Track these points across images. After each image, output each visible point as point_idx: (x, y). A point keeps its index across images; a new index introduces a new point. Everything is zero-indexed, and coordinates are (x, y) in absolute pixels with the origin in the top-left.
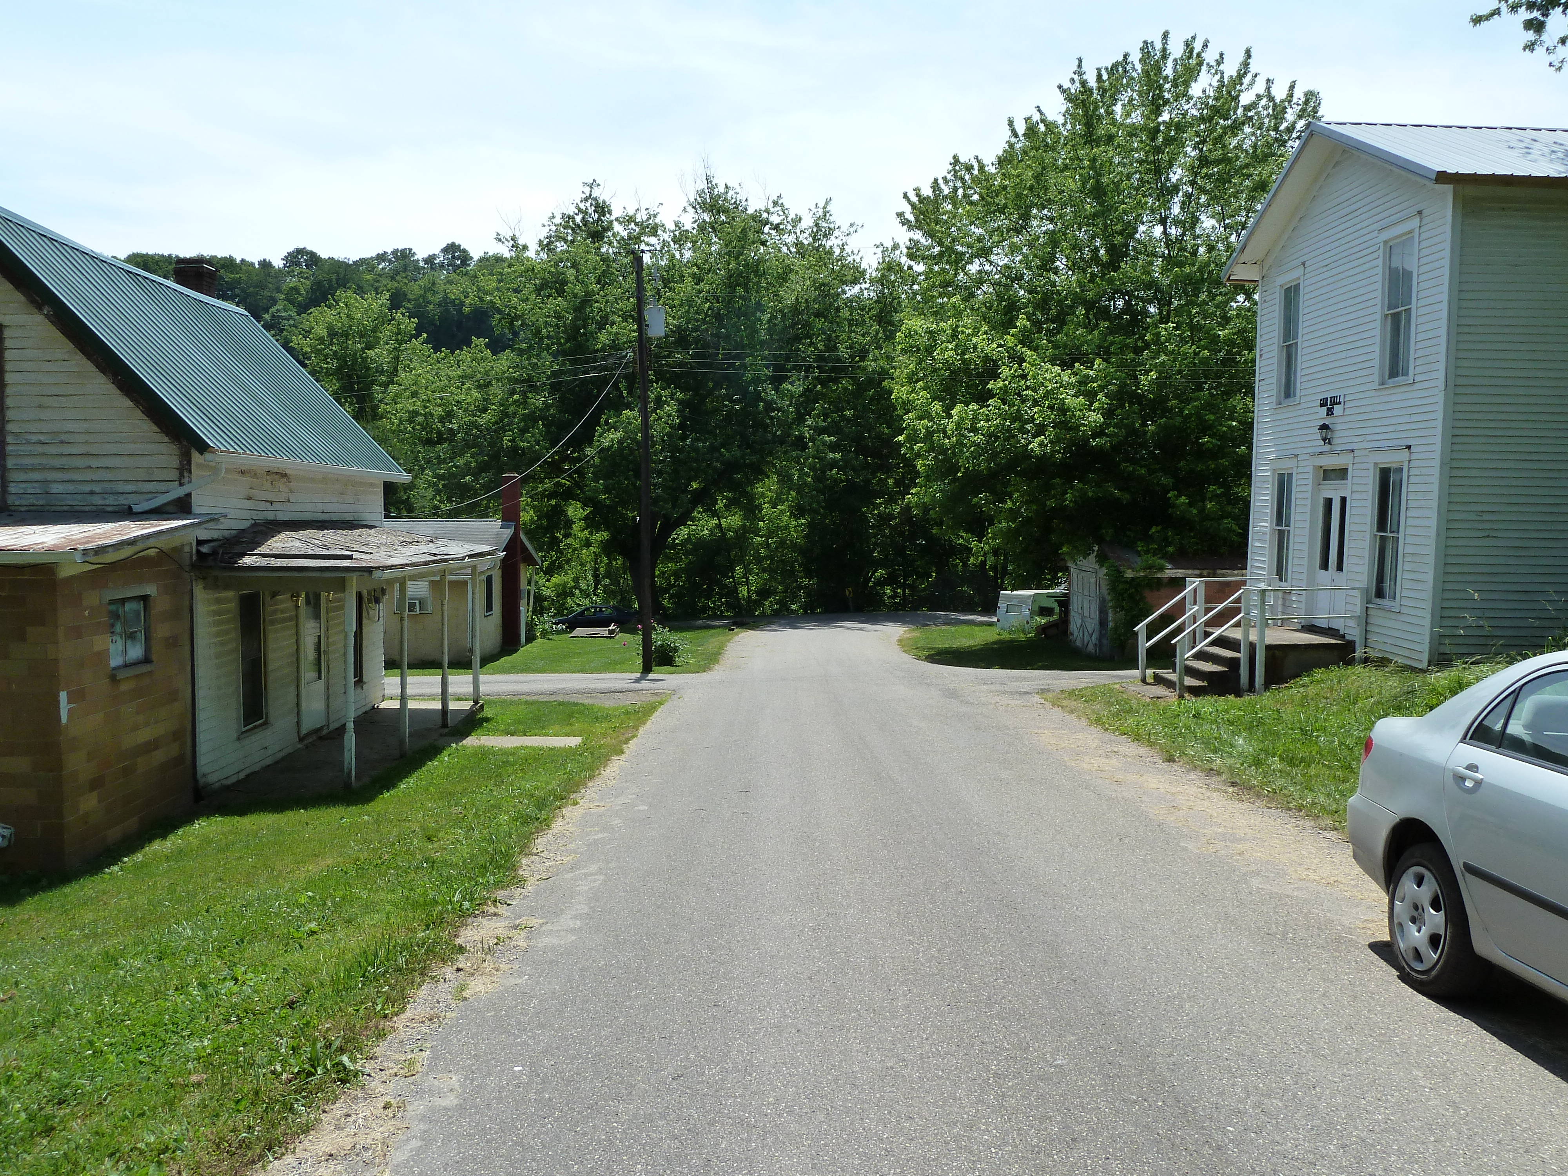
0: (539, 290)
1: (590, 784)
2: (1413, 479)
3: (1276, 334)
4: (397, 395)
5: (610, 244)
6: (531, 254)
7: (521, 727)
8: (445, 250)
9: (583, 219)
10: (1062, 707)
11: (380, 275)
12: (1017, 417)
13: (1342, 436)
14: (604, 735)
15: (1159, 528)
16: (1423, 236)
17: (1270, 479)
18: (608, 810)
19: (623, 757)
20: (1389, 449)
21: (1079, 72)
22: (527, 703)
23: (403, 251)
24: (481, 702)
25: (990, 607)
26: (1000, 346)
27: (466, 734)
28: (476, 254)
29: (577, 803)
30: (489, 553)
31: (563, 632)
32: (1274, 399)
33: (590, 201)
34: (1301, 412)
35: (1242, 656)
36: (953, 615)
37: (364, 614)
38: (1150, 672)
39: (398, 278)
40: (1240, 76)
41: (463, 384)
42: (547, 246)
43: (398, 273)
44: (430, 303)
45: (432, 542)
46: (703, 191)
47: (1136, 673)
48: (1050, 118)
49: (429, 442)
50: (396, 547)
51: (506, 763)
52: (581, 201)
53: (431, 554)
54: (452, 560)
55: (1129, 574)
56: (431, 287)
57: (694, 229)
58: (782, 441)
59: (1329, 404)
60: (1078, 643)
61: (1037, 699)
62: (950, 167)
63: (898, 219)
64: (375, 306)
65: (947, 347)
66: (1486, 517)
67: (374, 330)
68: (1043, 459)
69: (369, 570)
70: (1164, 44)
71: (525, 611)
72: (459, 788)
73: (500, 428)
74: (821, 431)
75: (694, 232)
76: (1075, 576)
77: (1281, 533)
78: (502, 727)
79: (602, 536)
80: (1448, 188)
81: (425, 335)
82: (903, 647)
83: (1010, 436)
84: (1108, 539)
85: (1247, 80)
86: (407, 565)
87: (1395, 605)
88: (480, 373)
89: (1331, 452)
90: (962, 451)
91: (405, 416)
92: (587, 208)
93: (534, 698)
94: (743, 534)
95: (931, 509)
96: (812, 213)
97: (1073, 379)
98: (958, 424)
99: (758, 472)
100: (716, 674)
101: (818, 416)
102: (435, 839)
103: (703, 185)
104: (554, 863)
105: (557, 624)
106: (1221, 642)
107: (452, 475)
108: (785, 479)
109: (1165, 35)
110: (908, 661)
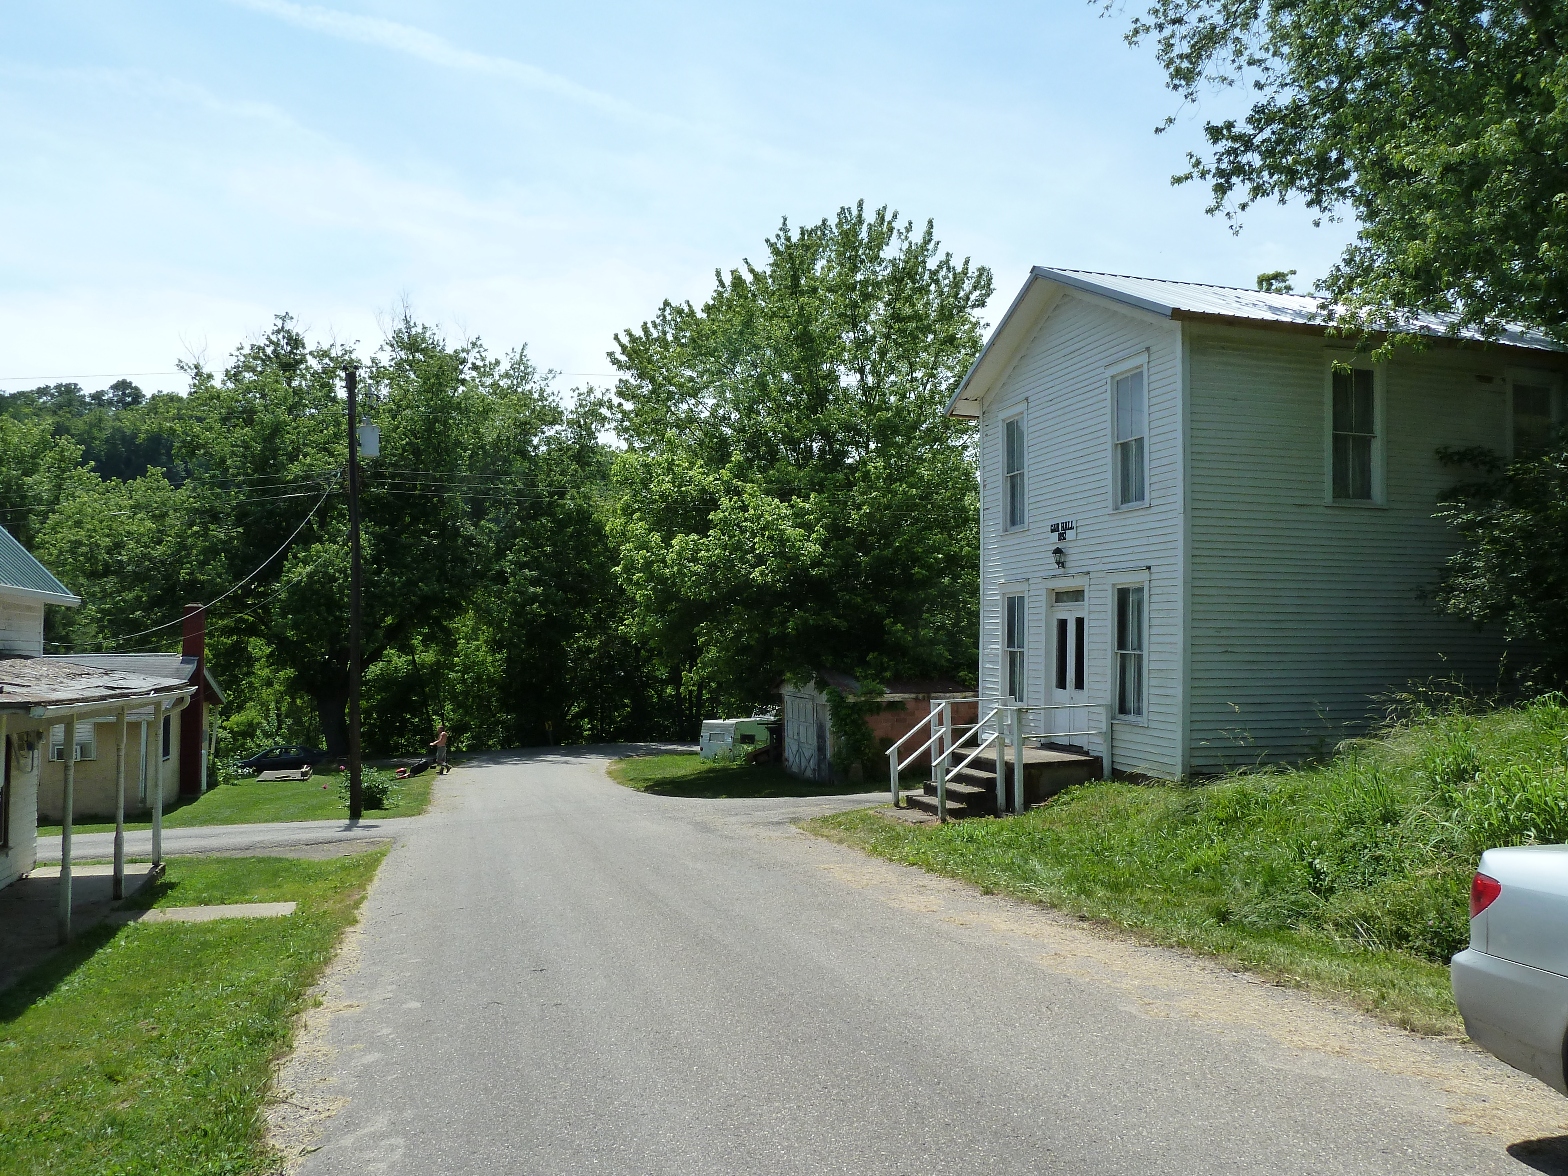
0: (224, 420)
1: (328, 971)
2: (1154, 598)
3: (1000, 465)
4: (58, 524)
5: (303, 377)
6: (217, 383)
7: (217, 894)
8: (115, 387)
9: (274, 352)
10: (827, 837)
11: (40, 409)
12: (738, 547)
13: (1075, 558)
14: (325, 898)
15: (876, 654)
16: (1152, 371)
17: (1000, 603)
18: (365, 1012)
19: (358, 928)
20: (1126, 570)
21: (784, 228)
22: (218, 861)
23: (68, 386)
24: (163, 864)
25: (691, 735)
26: (716, 479)
27: (145, 907)
28: (148, 392)
29: (321, 1004)
30: (177, 687)
31: (249, 776)
32: (1001, 527)
33: (282, 334)
34: (1031, 538)
35: (998, 776)
36: (654, 745)
37: (13, 764)
38: (903, 794)
39: (61, 412)
40: (927, 242)
41: (135, 514)
42: (234, 375)
43: (60, 407)
44: (95, 438)
45: (107, 674)
46: (400, 330)
47: (888, 796)
48: (759, 269)
49: (93, 575)
50: (62, 679)
51: (205, 945)
52: (273, 333)
53: (108, 688)
54: (135, 694)
55: (851, 699)
56: (98, 423)
57: (391, 366)
58: (481, 575)
59: (1061, 530)
60: (795, 769)
61: (793, 829)
62: (659, 313)
63: (609, 359)
64: (35, 431)
65: (663, 480)
66: (1224, 633)
67: (33, 457)
68: (764, 589)
69: (26, 706)
70: (859, 211)
71: (206, 755)
72: (144, 988)
73: (177, 561)
74: (521, 566)
75: (391, 369)
76: (789, 703)
77: (1012, 655)
78: (191, 894)
79: (290, 672)
80: (1178, 324)
81: (93, 463)
82: (615, 779)
83: (729, 566)
84: (828, 665)
85: (931, 246)
86: (77, 700)
87: (1142, 720)
88: (156, 502)
89: (1065, 575)
90: (683, 581)
91: (67, 547)
92: (279, 340)
93: (227, 854)
94: (437, 671)
95: (650, 639)
96: (509, 357)
97: (789, 512)
98: (679, 554)
99: (455, 608)
100: (432, 817)
101: (519, 551)
102: (120, 1078)
103: (402, 326)
104: (316, 1117)
105: (243, 767)
106: (977, 764)
107: (122, 610)
108: (484, 614)
109: (860, 204)
110: (627, 792)
